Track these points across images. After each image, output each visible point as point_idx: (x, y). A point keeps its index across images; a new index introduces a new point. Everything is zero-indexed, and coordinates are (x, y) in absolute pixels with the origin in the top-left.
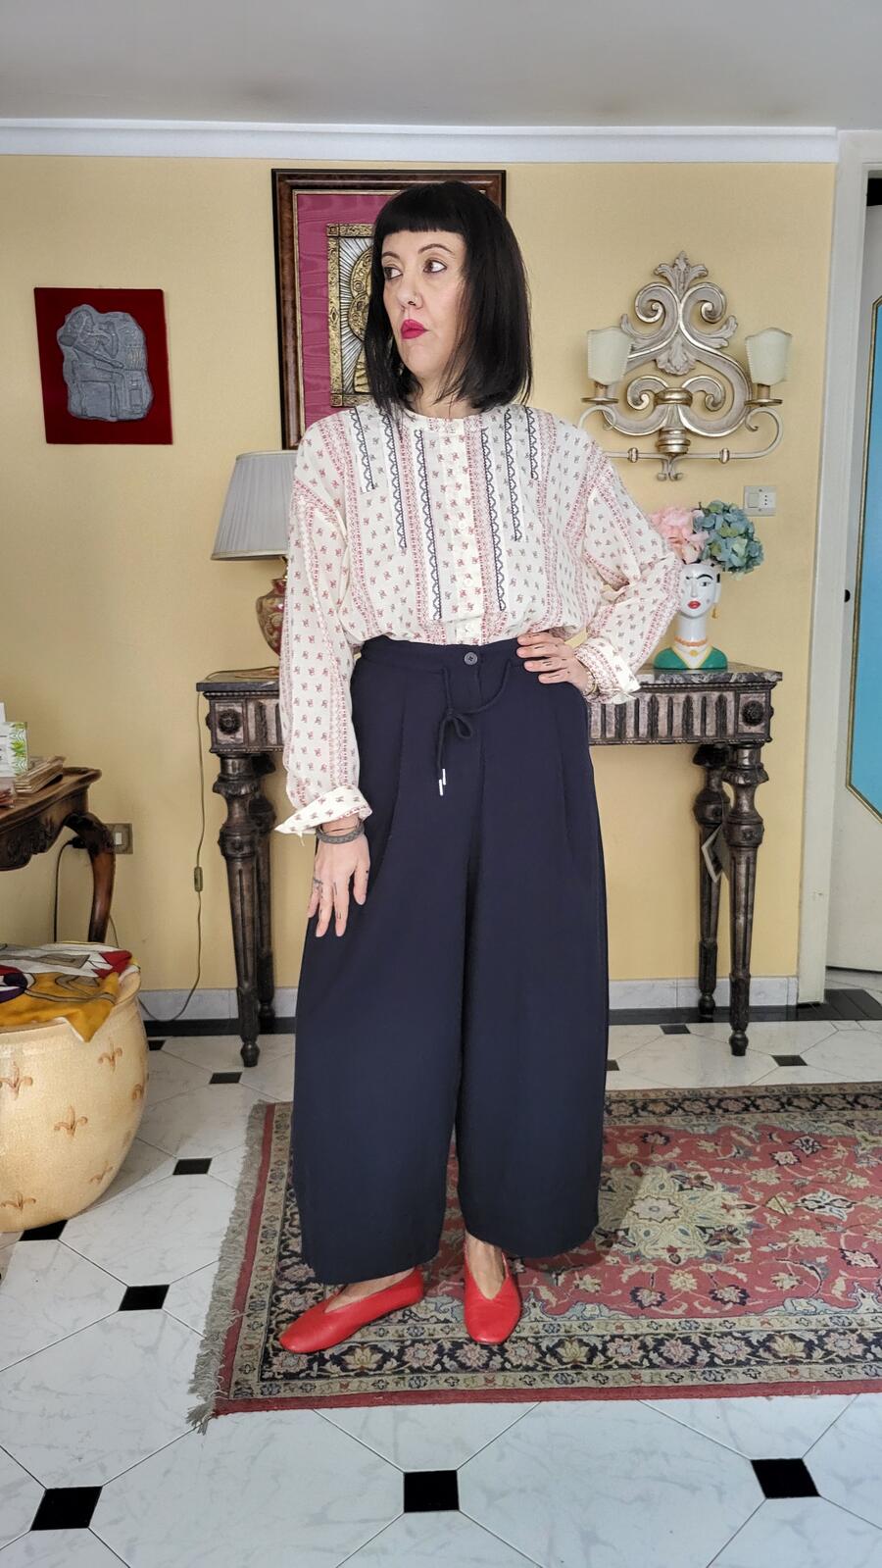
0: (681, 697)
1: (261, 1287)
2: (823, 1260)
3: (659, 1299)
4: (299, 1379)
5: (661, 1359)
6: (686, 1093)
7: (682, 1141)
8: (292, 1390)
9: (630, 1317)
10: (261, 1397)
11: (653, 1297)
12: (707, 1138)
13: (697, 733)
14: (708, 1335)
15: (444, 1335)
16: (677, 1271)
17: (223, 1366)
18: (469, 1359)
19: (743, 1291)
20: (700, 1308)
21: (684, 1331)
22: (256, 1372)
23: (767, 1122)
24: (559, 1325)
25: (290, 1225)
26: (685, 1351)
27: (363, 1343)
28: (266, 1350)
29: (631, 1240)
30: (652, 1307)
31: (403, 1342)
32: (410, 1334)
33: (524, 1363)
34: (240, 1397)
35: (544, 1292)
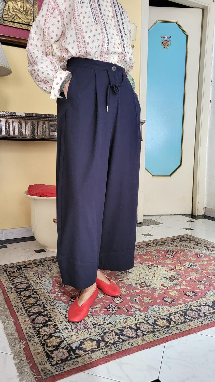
1: (28, 328)
4: (69, 360)
5: (190, 318)
7: (138, 257)
8: (69, 366)
9: (169, 307)
10: (57, 373)
11: (170, 300)
12: (145, 255)
15: (114, 328)
16: (170, 291)
18: (130, 334)
19: (193, 292)
20: (186, 299)
21: (189, 307)
22: (48, 362)
23: (156, 249)
24: (150, 315)
25: (26, 304)
26: (195, 313)
27: (85, 339)
28: (46, 352)
29: (149, 285)
30: (173, 302)
31: (100, 334)
32: (101, 331)
33: (150, 331)
34: (48, 376)
35: (137, 306)
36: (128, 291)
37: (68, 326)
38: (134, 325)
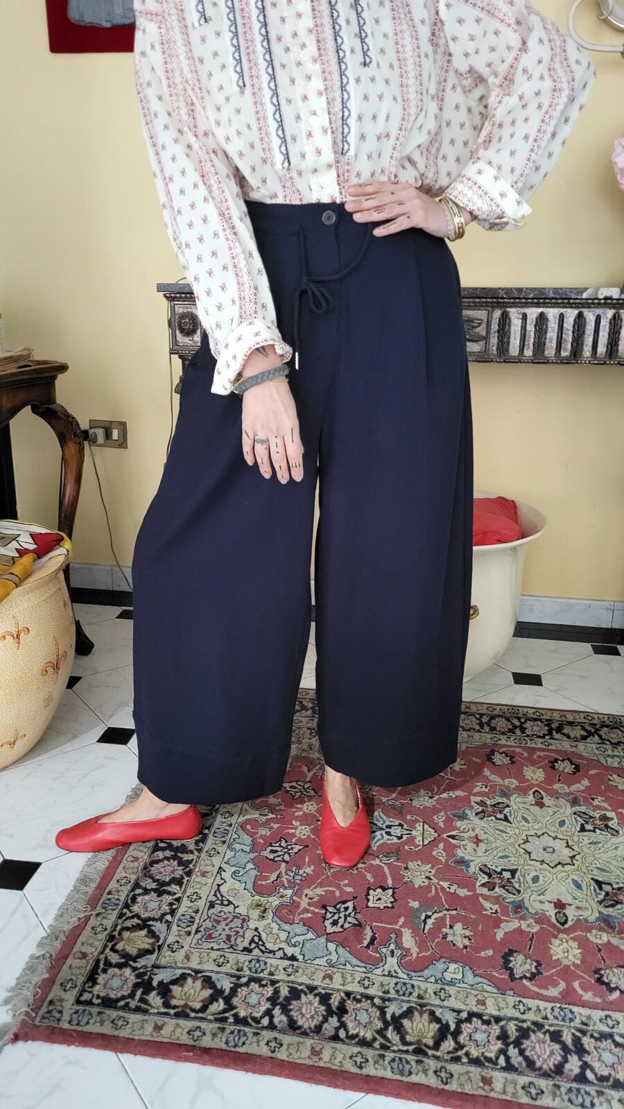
1: (124, 882)
3: (534, 970)
4: (115, 1008)
5: (520, 1059)
6: (605, 719)
7: (592, 772)
8: (102, 1023)
9: (495, 991)
10: (66, 1026)
11: (527, 967)
14: (584, 1033)
15: (285, 978)
16: (561, 936)
17: (48, 976)
18: (303, 1016)
20: (580, 992)
21: (556, 1022)
22: (76, 991)
24: (413, 986)
26: (552, 1053)
27: (197, 972)
28: (98, 961)
29: (517, 886)
30: (524, 981)
31: (239, 978)
32: (250, 969)
33: (361, 1034)
34: (47, 1022)
35: (408, 940)
36: (435, 881)
37: (198, 916)
38: (343, 995)
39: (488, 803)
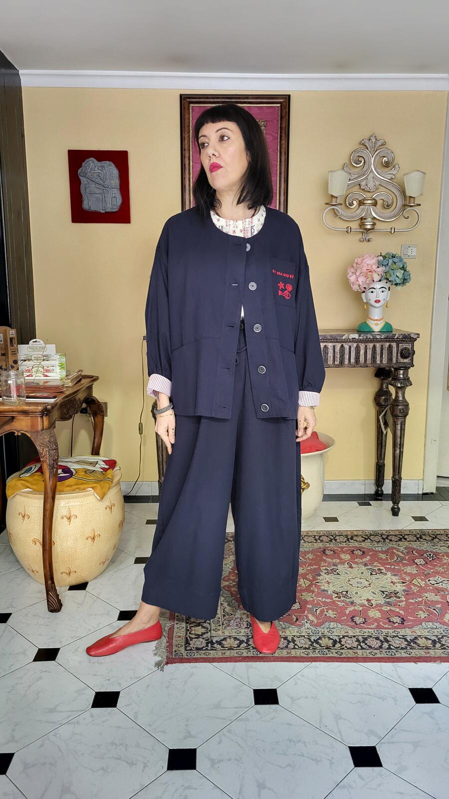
0: (371, 345)
2: (439, 606)
3: (364, 621)
4: (203, 650)
5: (366, 646)
6: (372, 532)
7: (370, 553)
8: (200, 655)
9: (351, 628)
10: (186, 657)
11: (361, 620)
12: (382, 552)
13: (378, 362)
14: (388, 636)
16: (371, 609)
17: (168, 644)
19: (403, 619)
20: (383, 625)
21: (376, 635)
22: (183, 647)
23: (410, 546)
24: (318, 631)
26: (377, 643)
27: (230, 636)
28: (186, 638)
29: (349, 596)
30: (361, 624)
31: (248, 636)
33: (304, 646)
34: (177, 657)
35: (311, 617)
36: (315, 598)
37: (220, 620)
38: (292, 636)
39: (329, 569)
